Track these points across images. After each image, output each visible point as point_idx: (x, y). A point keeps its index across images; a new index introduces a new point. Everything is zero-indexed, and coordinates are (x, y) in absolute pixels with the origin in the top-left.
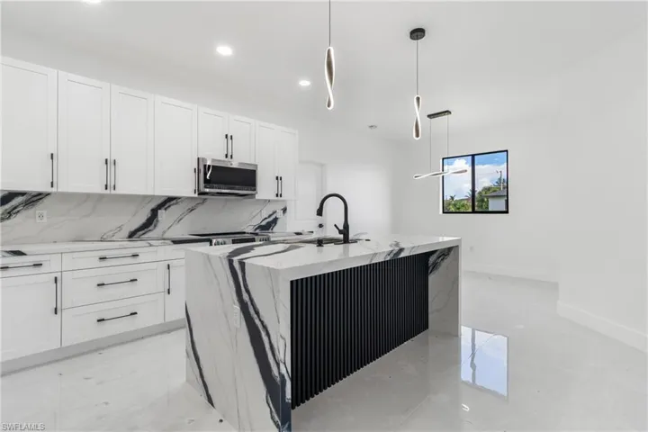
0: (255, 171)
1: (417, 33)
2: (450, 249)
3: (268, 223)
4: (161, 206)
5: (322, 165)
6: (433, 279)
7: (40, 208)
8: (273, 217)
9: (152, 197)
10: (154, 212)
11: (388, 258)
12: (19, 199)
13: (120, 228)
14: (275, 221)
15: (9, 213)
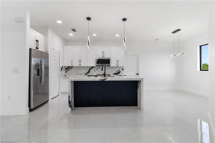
0: (109, 60)
1: (124, 20)
2: (140, 81)
3: (117, 73)
5: (138, 55)
6: (138, 90)
7: (72, 69)
8: (119, 71)
10: (90, 70)
11: (100, 80)
12: (70, 68)
13: (84, 73)
14: (120, 72)
15: (69, 70)
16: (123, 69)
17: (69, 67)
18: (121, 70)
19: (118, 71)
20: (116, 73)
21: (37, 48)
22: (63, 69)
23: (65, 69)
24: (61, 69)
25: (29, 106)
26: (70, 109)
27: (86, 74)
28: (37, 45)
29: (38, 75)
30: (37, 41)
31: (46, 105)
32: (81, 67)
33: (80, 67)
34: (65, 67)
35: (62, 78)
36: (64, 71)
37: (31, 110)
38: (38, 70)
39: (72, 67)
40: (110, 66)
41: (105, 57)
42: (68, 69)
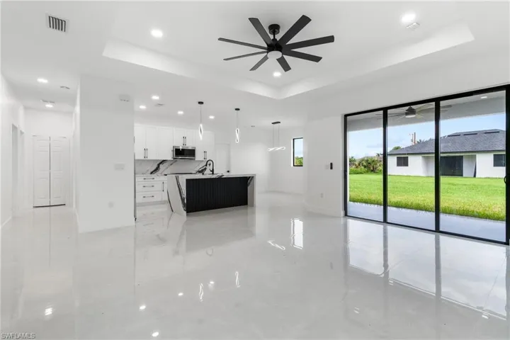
2: (253, 177)
4: (161, 163)
6: (249, 188)
9: (157, 160)
10: (159, 165)
11: (217, 177)
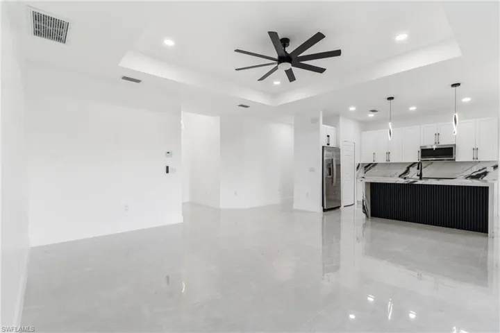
3: (478, 174)
7: (375, 167)
8: (483, 171)
11: (406, 183)
12: (371, 166)
13: (396, 174)
14: (485, 174)
15: (370, 169)
16: (496, 167)
17: (370, 164)
18: (490, 169)
19: (479, 171)
20: (474, 174)
21: (328, 144)
22: (360, 167)
23: (363, 167)
24: (358, 167)
25: (323, 206)
26: (364, 215)
27: (400, 176)
28: (329, 140)
29: (330, 175)
30: (328, 136)
31: (337, 210)
32: (390, 163)
33: (388, 164)
34: (363, 164)
35: (359, 181)
36: (362, 170)
37: (324, 210)
38: (330, 169)
39: (375, 165)
40: (454, 160)
41: (440, 144)
42: (368, 167)
